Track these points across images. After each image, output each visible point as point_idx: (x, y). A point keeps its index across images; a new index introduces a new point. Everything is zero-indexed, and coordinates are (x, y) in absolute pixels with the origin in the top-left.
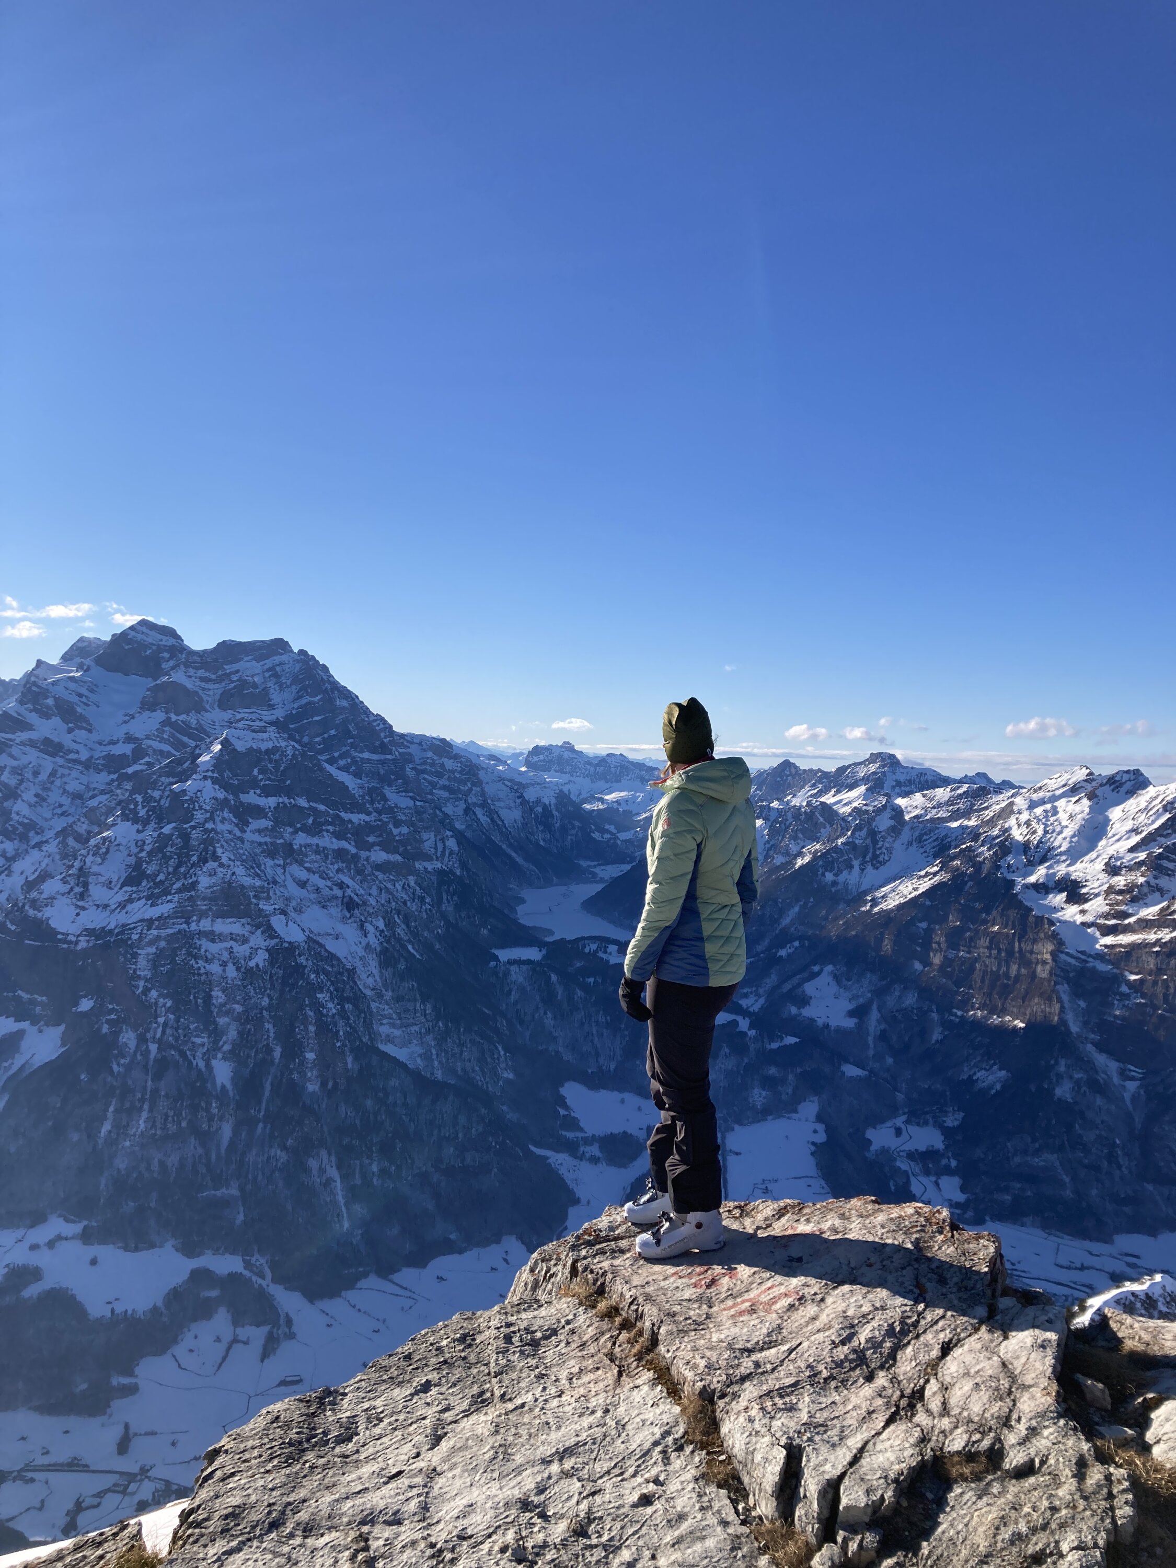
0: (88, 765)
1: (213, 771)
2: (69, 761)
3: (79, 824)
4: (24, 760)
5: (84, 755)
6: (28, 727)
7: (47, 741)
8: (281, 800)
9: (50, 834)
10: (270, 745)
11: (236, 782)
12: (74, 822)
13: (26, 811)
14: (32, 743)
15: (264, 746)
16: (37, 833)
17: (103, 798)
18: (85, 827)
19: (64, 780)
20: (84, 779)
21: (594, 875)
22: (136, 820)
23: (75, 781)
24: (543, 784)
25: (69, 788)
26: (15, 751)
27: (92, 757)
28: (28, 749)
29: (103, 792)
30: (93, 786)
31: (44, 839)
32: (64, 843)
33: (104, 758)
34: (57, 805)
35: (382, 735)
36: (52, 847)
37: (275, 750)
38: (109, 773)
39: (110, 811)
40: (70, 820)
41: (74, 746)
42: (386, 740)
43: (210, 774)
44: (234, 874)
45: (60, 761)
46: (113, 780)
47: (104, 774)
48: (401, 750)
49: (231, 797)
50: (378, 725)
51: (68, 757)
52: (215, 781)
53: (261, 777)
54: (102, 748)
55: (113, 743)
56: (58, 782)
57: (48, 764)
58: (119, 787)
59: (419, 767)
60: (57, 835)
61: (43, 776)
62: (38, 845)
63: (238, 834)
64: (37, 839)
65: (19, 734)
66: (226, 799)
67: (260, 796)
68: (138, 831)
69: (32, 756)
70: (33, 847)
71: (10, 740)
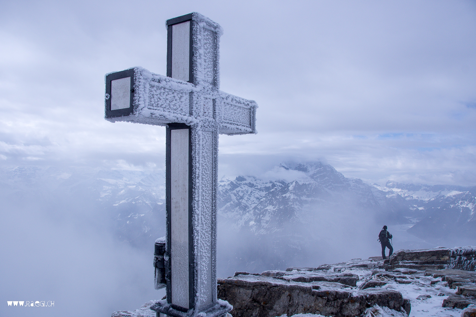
0: (260, 190)
1: (293, 191)
2: (256, 189)
3: (258, 206)
4: (244, 189)
5: (259, 187)
6: (245, 180)
7: (250, 183)
8: (312, 199)
9: (251, 209)
10: (309, 183)
11: (299, 194)
12: (257, 205)
13: (245, 202)
14: (246, 184)
15: (307, 183)
16: (248, 208)
17: (264, 199)
18: (260, 206)
19: (254, 194)
20: (259, 194)
21: (411, 221)
22: (273, 205)
23: (258, 194)
24: (392, 192)
25: (255, 196)
26: (242, 186)
27: (261, 187)
28: (245, 185)
29: (264, 197)
30: (261, 195)
31: (250, 210)
32: (254, 211)
33: (264, 187)
34: (253, 201)
35: (341, 178)
36: (252, 212)
38: (266, 192)
39: (266, 202)
40: (256, 205)
41: (257, 185)
42: (342, 180)
43: (292, 191)
44: (299, 220)
45: (253, 189)
46: (266, 194)
47: (264, 192)
48: (346, 183)
49: (298, 198)
50: (339, 176)
51: (255, 188)
52: (294, 194)
53: (306, 192)
54: (264, 185)
55: (266, 183)
56: (253, 194)
57: (250, 189)
58: (268, 195)
59: (352, 188)
60: (253, 208)
61: (249, 193)
62: (248, 211)
63: (300, 208)
64: (248, 210)
65: (243, 181)
67: (306, 197)
68: (274, 208)
69: (246, 188)
70: (247, 212)
71: (241, 183)
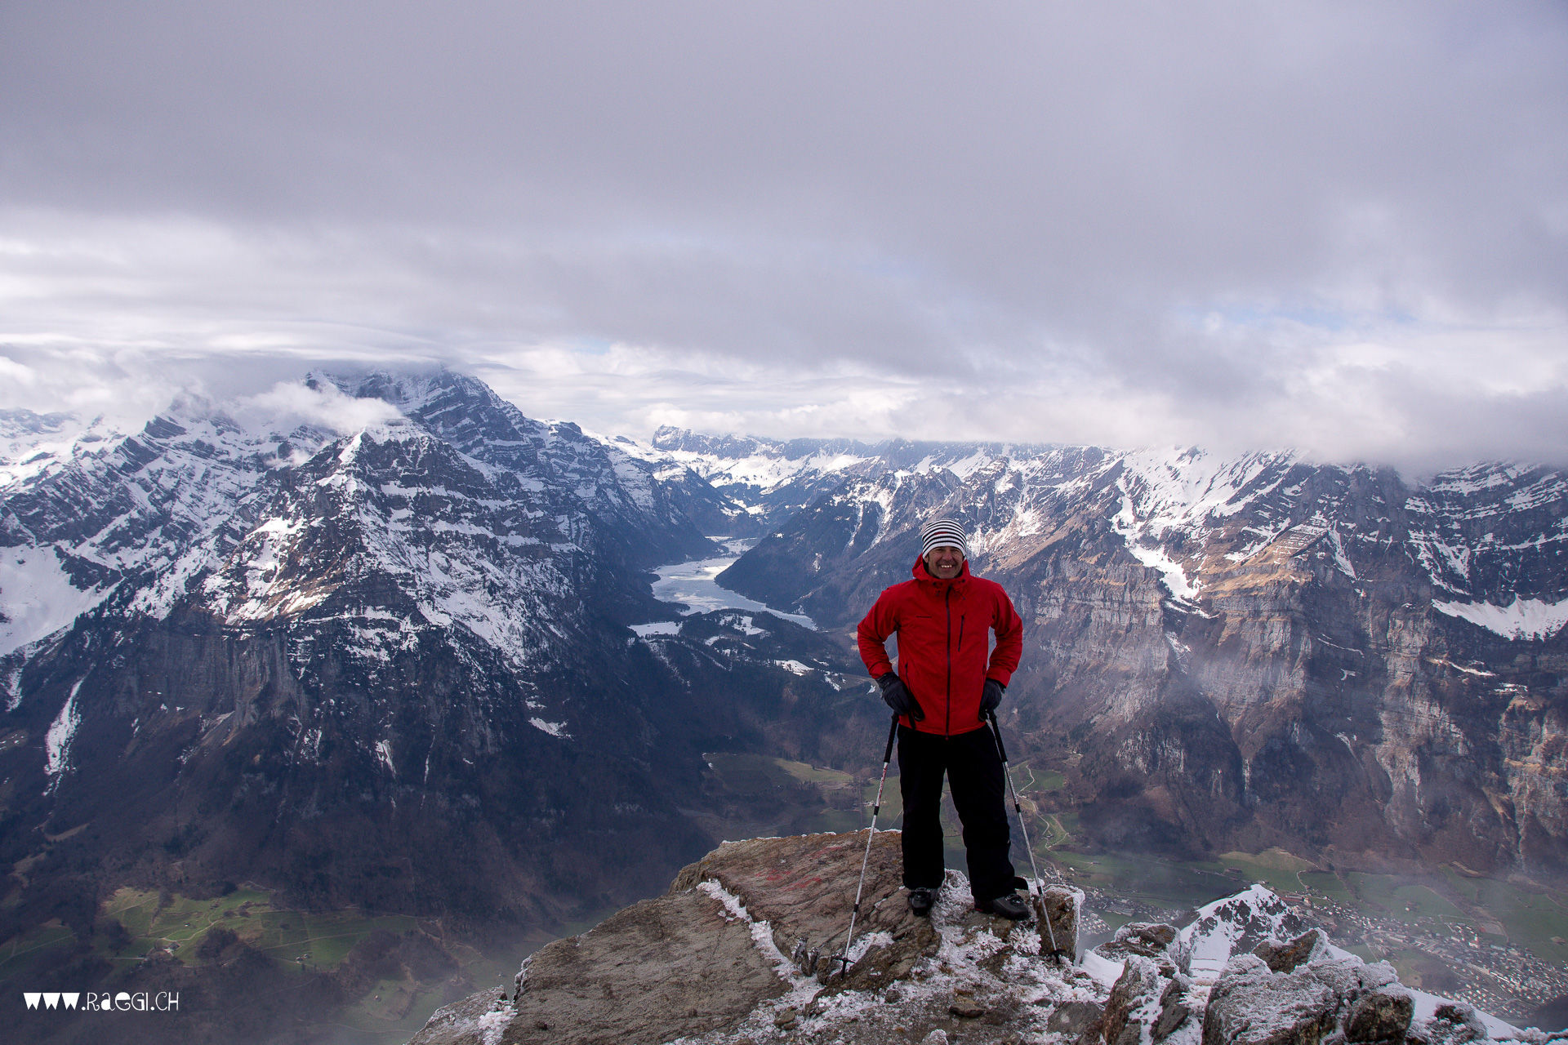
0: (239, 465)
1: (355, 466)
2: (223, 462)
3: (234, 521)
4: (179, 463)
5: (234, 457)
6: (182, 431)
7: (199, 444)
8: (420, 490)
9: (207, 533)
10: (408, 437)
11: (377, 475)
12: (229, 520)
13: (185, 511)
14: (185, 447)
15: (402, 439)
16: (196, 532)
17: (254, 496)
18: (240, 524)
19: (217, 480)
20: (235, 479)
22: (287, 516)
23: (229, 480)
24: (672, 464)
25: (221, 487)
26: (171, 454)
27: (241, 457)
28: (181, 452)
29: (253, 490)
30: (243, 485)
31: (203, 537)
32: (221, 540)
33: (253, 456)
34: (212, 504)
35: (513, 422)
36: (211, 544)
37: (411, 442)
38: (259, 471)
39: (261, 507)
40: (226, 518)
41: (226, 448)
42: (517, 427)
43: (352, 468)
44: (380, 563)
45: (213, 462)
46: (262, 479)
47: (254, 472)
48: (531, 436)
49: (373, 490)
50: (509, 412)
51: (220, 458)
52: (358, 475)
53: (400, 468)
54: (251, 448)
55: (258, 443)
56: (212, 482)
57: (201, 466)
58: (268, 484)
59: (549, 451)
60: (216, 532)
61: (198, 478)
62: (198, 543)
63: (382, 524)
64: (196, 538)
65: (173, 438)
66: (368, 490)
67: (400, 487)
68: (290, 527)
69: (185, 459)
70: (194, 545)
71: (165, 445)
